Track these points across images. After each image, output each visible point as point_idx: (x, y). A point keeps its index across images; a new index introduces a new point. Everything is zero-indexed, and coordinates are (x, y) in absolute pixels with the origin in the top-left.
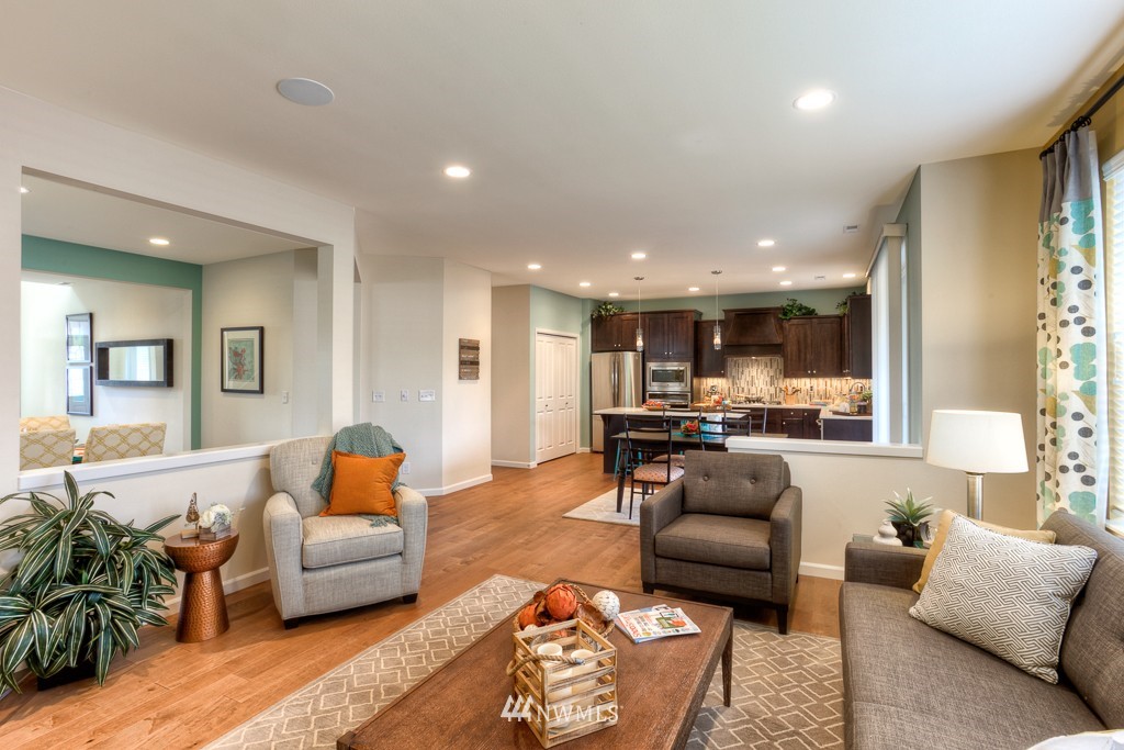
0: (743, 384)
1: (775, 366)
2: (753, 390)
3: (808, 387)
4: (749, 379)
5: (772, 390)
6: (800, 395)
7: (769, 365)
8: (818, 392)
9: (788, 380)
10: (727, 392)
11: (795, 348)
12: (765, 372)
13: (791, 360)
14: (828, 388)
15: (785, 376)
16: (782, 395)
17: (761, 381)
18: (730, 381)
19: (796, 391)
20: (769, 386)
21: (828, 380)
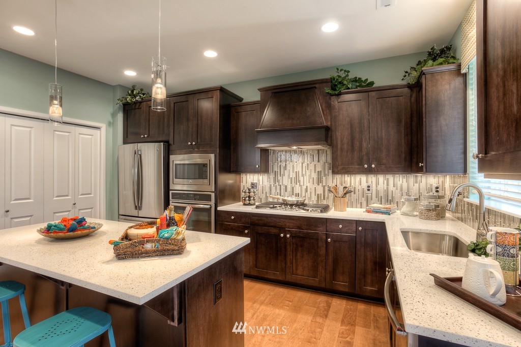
0: (286, 181)
1: (323, 158)
2: (297, 190)
3: (364, 185)
4: (293, 175)
5: (320, 190)
6: (353, 196)
7: (316, 159)
8: (377, 192)
9: (338, 177)
10: (267, 190)
11: (346, 133)
12: (312, 167)
13: (342, 149)
14: (391, 187)
15: (334, 173)
16: (331, 195)
17: (306, 178)
18: (272, 176)
19: (347, 192)
20: (316, 185)
21: (390, 177)
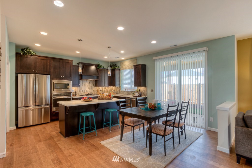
3: (100, 89)
12: (89, 85)
13: (100, 81)
14: (105, 89)
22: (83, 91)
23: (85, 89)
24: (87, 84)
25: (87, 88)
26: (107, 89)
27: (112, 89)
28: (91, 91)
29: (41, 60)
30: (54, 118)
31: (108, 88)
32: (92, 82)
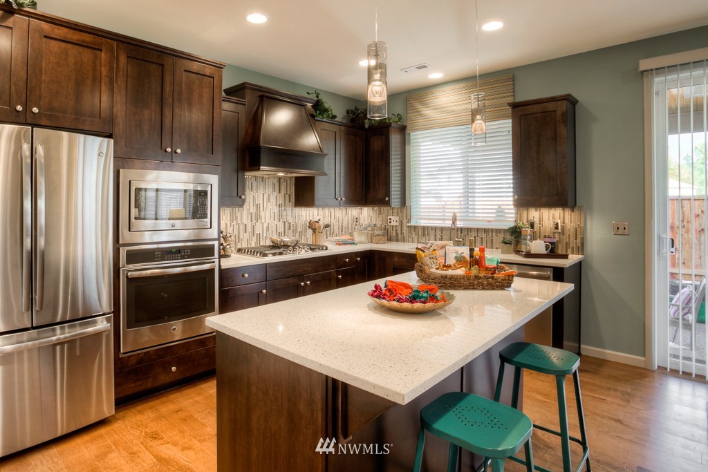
0: (245, 218)
1: (284, 189)
4: (253, 209)
7: (277, 188)
15: (297, 205)
17: (268, 213)
20: (277, 221)
22: (249, 229)
23: (258, 218)
24: (266, 196)
25: (263, 214)
26: (340, 218)
27: (357, 220)
28: (281, 229)
29: (63, 45)
30: (131, 388)
31: (344, 212)
32: (283, 187)
